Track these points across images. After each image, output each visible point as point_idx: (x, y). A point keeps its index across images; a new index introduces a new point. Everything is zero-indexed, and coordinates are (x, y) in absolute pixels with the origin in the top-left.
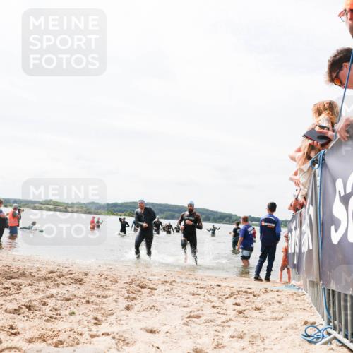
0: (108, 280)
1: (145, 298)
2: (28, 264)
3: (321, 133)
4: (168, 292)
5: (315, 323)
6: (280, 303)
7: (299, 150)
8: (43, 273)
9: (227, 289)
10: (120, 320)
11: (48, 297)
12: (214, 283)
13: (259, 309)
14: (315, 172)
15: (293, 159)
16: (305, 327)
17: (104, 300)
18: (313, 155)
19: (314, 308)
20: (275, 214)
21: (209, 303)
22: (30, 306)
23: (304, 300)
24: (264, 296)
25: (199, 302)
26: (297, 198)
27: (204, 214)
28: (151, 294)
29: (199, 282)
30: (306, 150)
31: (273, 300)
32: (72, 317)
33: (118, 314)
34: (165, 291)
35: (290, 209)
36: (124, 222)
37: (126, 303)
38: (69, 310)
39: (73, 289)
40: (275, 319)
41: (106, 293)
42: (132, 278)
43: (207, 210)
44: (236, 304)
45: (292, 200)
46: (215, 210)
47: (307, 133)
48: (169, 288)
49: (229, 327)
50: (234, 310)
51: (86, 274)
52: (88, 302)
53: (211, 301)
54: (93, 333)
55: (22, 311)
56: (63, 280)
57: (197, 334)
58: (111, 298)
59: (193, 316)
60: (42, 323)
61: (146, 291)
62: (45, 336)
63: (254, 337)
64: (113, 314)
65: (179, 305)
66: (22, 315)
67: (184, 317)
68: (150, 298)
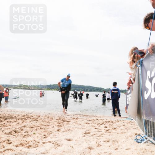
0: (49, 119)
1: (66, 126)
2: (13, 113)
3: (141, 51)
4: (75, 123)
5: (140, 134)
6: (124, 126)
8: (20, 116)
9: (101, 121)
10: (55, 136)
11: (23, 127)
12: (95, 118)
13: (115, 129)
14: (138, 68)
16: (136, 136)
17: (48, 127)
19: (139, 127)
22: (16, 131)
23: (135, 124)
24: (117, 123)
25: (89, 126)
27: (89, 88)
28: (68, 124)
29: (89, 118)
31: (121, 125)
32: (34, 135)
33: (54, 133)
37: (57, 128)
38: (32, 132)
39: (34, 123)
40: (123, 133)
41: (48, 124)
42: (59, 117)
43: (91, 86)
44: (105, 127)
48: (76, 121)
49: (103, 137)
50: (105, 130)
51: (39, 116)
52: (41, 128)
53: (94, 126)
54: (44, 142)
55: (12, 133)
56: (29, 119)
57: (89, 140)
58: (51, 126)
59: (87, 133)
60: (21, 138)
61: (65, 123)
62: (23, 144)
63: (113, 141)
64: (52, 133)
65: (80, 128)
66: (12, 135)
67: (83, 133)
68: (68, 126)
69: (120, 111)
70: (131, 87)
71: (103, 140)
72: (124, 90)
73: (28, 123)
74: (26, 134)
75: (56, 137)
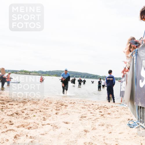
0: (48, 102)
1: (63, 110)
3: (136, 41)
4: (73, 107)
5: (133, 120)
6: (118, 111)
8: (22, 100)
9: (96, 106)
11: (24, 109)
12: (91, 103)
13: (110, 114)
16: (129, 121)
17: (47, 110)
19: (132, 113)
21: (89, 111)
22: (17, 113)
23: (128, 110)
24: (111, 109)
25: (85, 111)
28: (66, 108)
29: (85, 103)
31: (115, 110)
32: (34, 117)
33: (53, 116)
34: (71, 107)
35: (122, 73)
37: (56, 112)
38: (33, 114)
39: (34, 106)
40: (116, 118)
41: (47, 108)
42: (57, 101)
44: (100, 112)
48: (73, 106)
49: (98, 121)
52: (40, 111)
53: (90, 111)
54: (43, 124)
55: (14, 115)
56: (29, 103)
57: (85, 124)
58: (49, 109)
59: (83, 117)
60: (22, 120)
61: (63, 107)
62: (24, 125)
63: (108, 125)
64: (50, 116)
65: (77, 113)
66: (14, 117)
67: (79, 117)
68: (65, 109)
69: (114, 98)
70: (126, 75)
71: (98, 124)
72: (118, 78)
73: (29, 106)
74: (27, 116)
75: (55, 119)
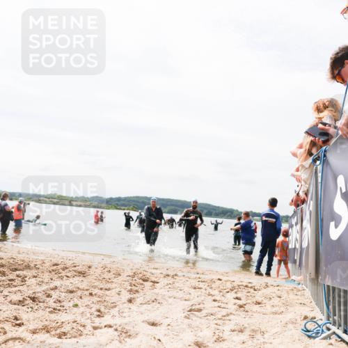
0: (111, 273)
1: (148, 292)
2: (32, 257)
3: (322, 129)
4: (170, 286)
5: (315, 318)
6: (280, 297)
7: (301, 147)
8: (47, 265)
9: (228, 284)
10: (123, 312)
11: (52, 289)
12: (215, 277)
13: (259, 303)
14: (317, 168)
15: (295, 155)
16: (305, 321)
17: (107, 292)
18: (314, 151)
19: (314, 303)
20: (276, 209)
21: (210, 297)
22: (34, 298)
23: (304, 295)
24: (264, 291)
25: (201, 295)
26: (298, 194)
27: (206, 209)
28: (153, 287)
29: (201, 276)
30: (308, 147)
31: (274, 295)
32: (75, 309)
33: (121, 306)
34: (167, 285)
35: (291, 204)
36: (129, 216)
37: (128, 296)
38: (72, 302)
39: (77, 282)
40: (275, 313)
41: (108, 286)
42: (134, 271)
43: (209, 205)
44: (237, 298)
45: (293, 196)
46: (217, 205)
47: (309, 129)
48: (171, 282)
49: (230, 320)
50: (235, 304)
51: (90, 267)
52: (91, 294)
53: (212, 295)
54: (96, 325)
55: (27, 302)
56: (66, 272)
57: (198, 327)
58: (114, 290)
59: (194, 310)
60: (46, 314)
61: (148, 284)
62: (49, 327)
63: (253, 331)
64: (115, 306)
65: (181, 299)
66: (25, 307)
67: (185, 311)
68: (152, 291)
71: (230, 329)
73: (64, 281)
75: (125, 314)
